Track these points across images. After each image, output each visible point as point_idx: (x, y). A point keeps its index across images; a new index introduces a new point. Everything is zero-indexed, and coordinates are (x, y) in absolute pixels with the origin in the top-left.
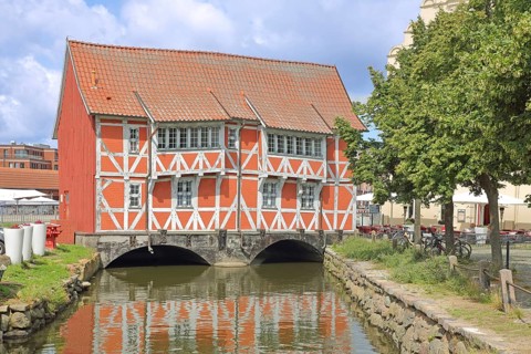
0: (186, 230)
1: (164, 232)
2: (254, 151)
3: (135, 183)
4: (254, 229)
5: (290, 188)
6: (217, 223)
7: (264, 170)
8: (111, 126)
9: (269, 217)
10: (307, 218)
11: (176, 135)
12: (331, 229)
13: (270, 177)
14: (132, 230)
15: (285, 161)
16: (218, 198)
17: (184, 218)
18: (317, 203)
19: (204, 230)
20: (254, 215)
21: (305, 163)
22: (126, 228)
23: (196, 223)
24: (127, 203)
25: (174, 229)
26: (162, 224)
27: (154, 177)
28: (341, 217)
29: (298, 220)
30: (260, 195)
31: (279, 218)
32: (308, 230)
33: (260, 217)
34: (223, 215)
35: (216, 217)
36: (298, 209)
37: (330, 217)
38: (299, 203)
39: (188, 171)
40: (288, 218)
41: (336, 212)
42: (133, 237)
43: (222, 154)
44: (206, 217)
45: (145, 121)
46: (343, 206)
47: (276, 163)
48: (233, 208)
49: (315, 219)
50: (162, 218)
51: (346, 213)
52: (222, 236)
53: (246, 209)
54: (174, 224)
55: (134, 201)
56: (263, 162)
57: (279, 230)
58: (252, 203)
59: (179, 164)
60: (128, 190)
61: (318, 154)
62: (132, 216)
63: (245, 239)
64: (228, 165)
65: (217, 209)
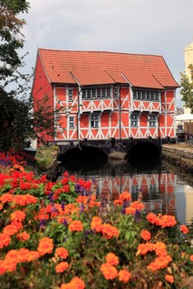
0: (95, 138)
1: (86, 140)
2: (126, 99)
3: (72, 116)
4: (127, 138)
5: (144, 116)
6: (110, 135)
7: (131, 110)
8: (60, 87)
9: (134, 131)
10: (152, 131)
11: (91, 90)
12: (164, 136)
13: (135, 111)
14: (71, 139)
15: (142, 103)
16: (110, 123)
17: (95, 132)
18: (157, 124)
19: (104, 138)
20: (127, 130)
21: (151, 104)
22: (68, 139)
23: (100, 136)
24: (68, 125)
25: (90, 138)
26: (85, 135)
27: (81, 112)
28: (168, 130)
29: (148, 132)
30: (130, 120)
31: (139, 132)
32: (153, 137)
33: (130, 131)
34: (113, 130)
35: (109, 132)
36: (148, 127)
37: (163, 130)
38: (148, 123)
39: (97, 109)
40: (144, 131)
41: (166, 128)
42: (71, 142)
43: (112, 101)
44: (105, 132)
45: (75, 86)
46: (169, 124)
47: (137, 104)
48: (117, 127)
49: (156, 132)
50: (85, 132)
51: (171, 128)
52: (113, 141)
53: (123, 127)
54: (90, 136)
55: (72, 125)
56: (132, 104)
57: (139, 137)
58: (126, 125)
59: (92, 106)
60: (68, 119)
61: (157, 99)
62: (71, 132)
63: (125, 142)
64: (115, 106)
65: (110, 127)
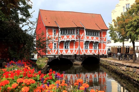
0: (67, 54)
1: (62, 55)
2: (82, 35)
3: (55, 43)
4: (83, 54)
5: (91, 44)
6: (74, 53)
7: (85, 40)
8: (50, 28)
9: (86, 51)
10: (95, 51)
11: (65, 30)
12: (101, 54)
13: (87, 41)
14: (54, 54)
15: (90, 37)
16: (74, 47)
17: (67, 51)
18: (97, 48)
19: (71, 54)
20: (83, 50)
21: (95, 38)
22: (53, 54)
23: (69, 53)
24: (53, 47)
25: (64, 54)
26: (61, 53)
27: (60, 41)
28: (103, 51)
29: (93, 52)
30: (84, 46)
31: (89, 51)
32: (96, 54)
33: (84, 51)
34: (75, 50)
35: (74, 51)
36: (93, 49)
37: (101, 51)
38: (93, 47)
39: (68, 40)
40: (91, 51)
41: (102, 50)
42: (55, 56)
43: (75, 36)
44: (72, 51)
45: (58, 28)
46: (104, 48)
47: (88, 38)
48: (78, 49)
49: (97, 51)
50: (61, 51)
51: (105, 50)
52: (75, 55)
53: (81, 49)
54: (64, 53)
55: (55, 47)
56: (85, 37)
57: (89, 54)
58: (82, 48)
59: (65, 38)
60: (53, 44)
61: (98, 35)
62: (54, 51)
63: (81, 56)
64: (77, 38)
65: (74, 49)
